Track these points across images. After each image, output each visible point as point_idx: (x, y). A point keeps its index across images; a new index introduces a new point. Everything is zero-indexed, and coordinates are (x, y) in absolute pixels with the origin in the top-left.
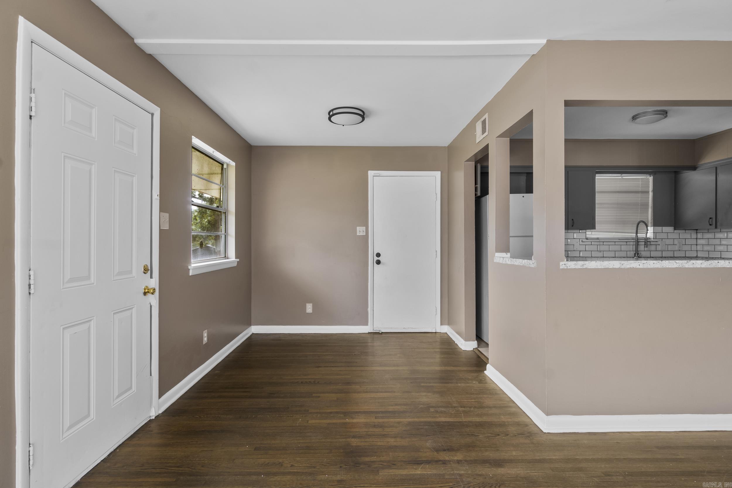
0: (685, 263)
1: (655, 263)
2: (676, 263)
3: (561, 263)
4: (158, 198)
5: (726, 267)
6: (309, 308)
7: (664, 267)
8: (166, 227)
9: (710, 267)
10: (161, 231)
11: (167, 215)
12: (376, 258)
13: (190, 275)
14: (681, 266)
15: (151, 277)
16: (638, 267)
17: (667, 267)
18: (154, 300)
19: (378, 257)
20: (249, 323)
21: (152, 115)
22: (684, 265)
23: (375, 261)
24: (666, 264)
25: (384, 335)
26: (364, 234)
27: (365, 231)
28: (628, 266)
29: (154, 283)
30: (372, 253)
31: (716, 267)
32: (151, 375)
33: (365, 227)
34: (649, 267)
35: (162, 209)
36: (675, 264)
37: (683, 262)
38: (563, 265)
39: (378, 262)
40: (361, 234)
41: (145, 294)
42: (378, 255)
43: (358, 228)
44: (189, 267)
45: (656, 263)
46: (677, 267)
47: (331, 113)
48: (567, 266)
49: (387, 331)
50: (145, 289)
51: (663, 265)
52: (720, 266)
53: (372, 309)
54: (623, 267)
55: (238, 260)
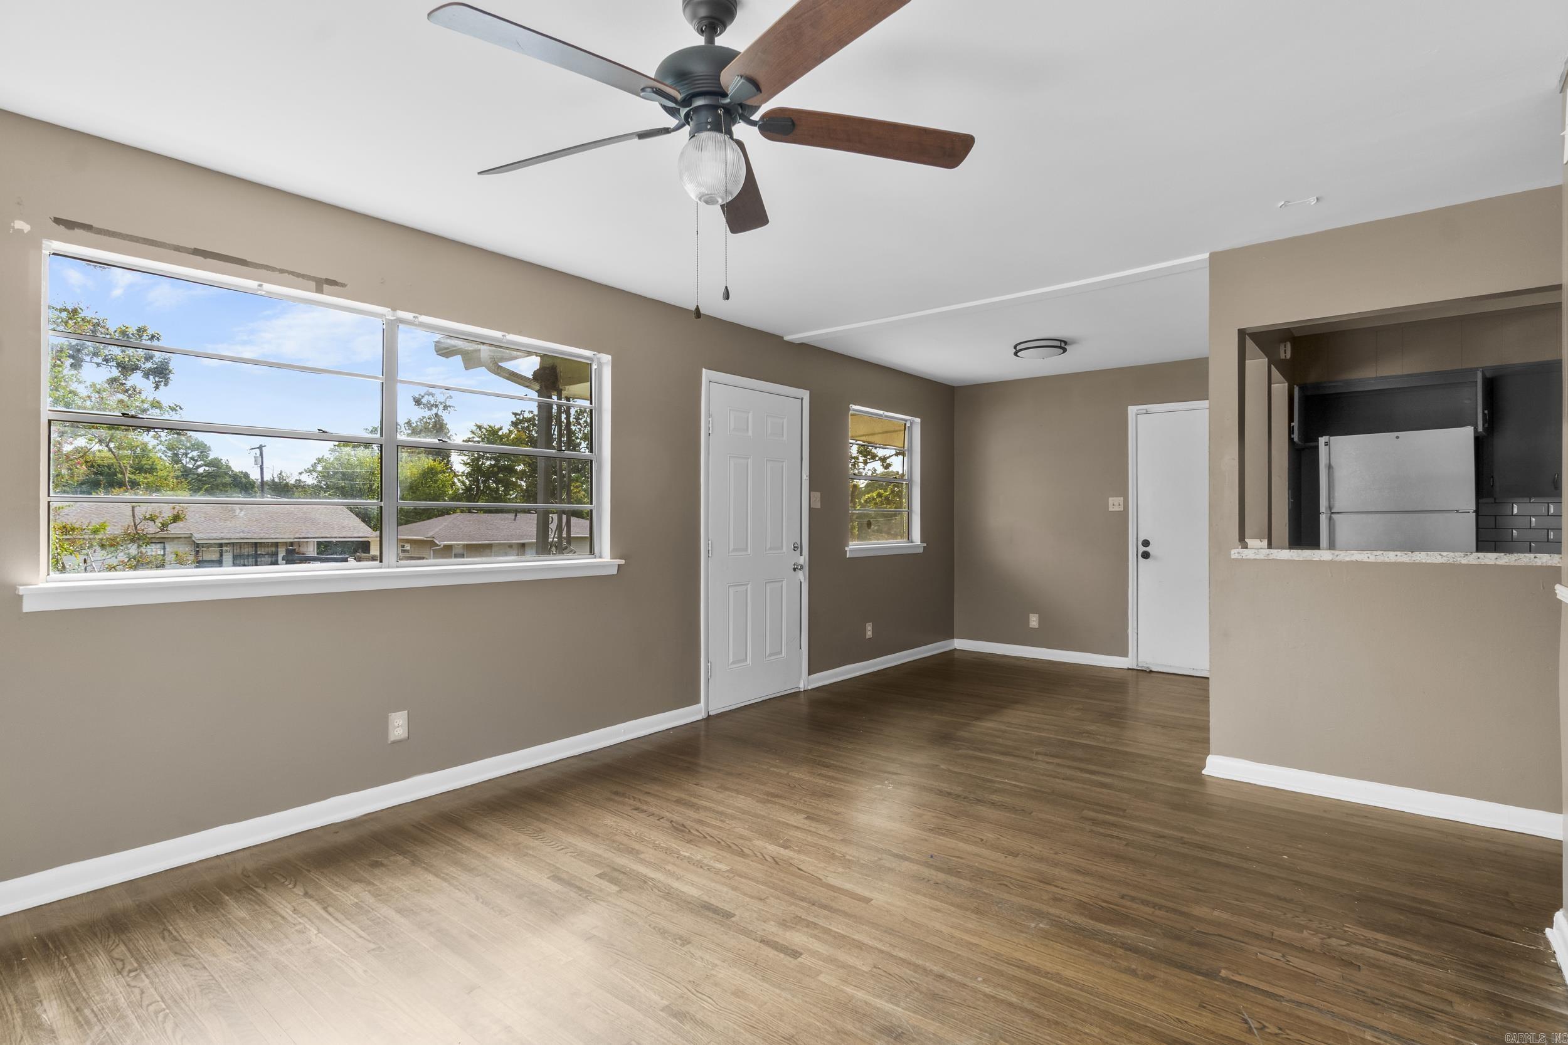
3: (1233, 551)
4: (808, 478)
5: (1554, 565)
6: (1034, 621)
8: (818, 505)
9: (1516, 564)
10: (811, 509)
11: (818, 494)
12: (1142, 549)
13: (848, 557)
14: (1451, 561)
15: (801, 555)
16: (1366, 560)
17: (1424, 561)
18: (802, 576)
19: (1146, 547)
20: (951, 636)
21: (802, 399)
22: (1459, 559)
23: (1141, 552)
25: (1153, 675)
26: (1121, 509)
27: (1122, 503)
28: (1347, 559)
29: (803, 560)
30: (1135, 540)
31: (1530, 564)
32: (800, 648)
33: (1122, 498)
34: (1387, 560)
35: (812, 488)
38: (1236, 554)
39: (1146, 555)
40: (1116, 509)
41: (795, 569)
42: (1146, 543)
43: (1111, 499)
44: (846, 549)
45: (1401, 556)
46: (1444, 562)
47: (1018, 348)
48: (1242, 555)
49: (1162, 671)
50: (794, 565)
52: (1539, 564)
53: (1135, 631)
54: (1338, 559)
55: (925, 545)
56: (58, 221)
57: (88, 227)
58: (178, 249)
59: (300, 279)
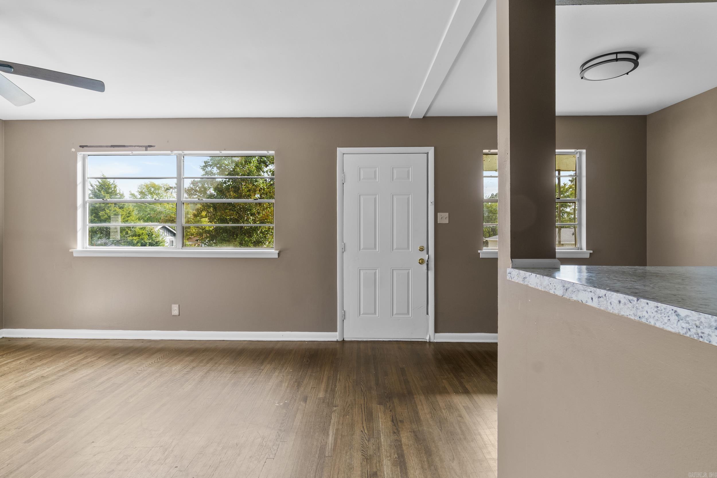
0: (710, 327)
1: (623, 301)
2: (678, 315)
7: (643, 320)
8: (444, 222)
13: (481, 257)
14: (692, 334)
15: (427, 254)
21: (428, 153)
22: (707, 331)
24: (650, 313)
29: (429, 257)
32: (427, 314)
36: (674, 318)
37: (703, 320)
46: (682, 332)
51: (639, 314)
56: (81, 146)
57: (86, 146)
58: (107, 147)
59: (141, 147)
